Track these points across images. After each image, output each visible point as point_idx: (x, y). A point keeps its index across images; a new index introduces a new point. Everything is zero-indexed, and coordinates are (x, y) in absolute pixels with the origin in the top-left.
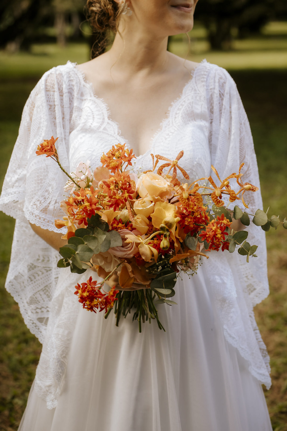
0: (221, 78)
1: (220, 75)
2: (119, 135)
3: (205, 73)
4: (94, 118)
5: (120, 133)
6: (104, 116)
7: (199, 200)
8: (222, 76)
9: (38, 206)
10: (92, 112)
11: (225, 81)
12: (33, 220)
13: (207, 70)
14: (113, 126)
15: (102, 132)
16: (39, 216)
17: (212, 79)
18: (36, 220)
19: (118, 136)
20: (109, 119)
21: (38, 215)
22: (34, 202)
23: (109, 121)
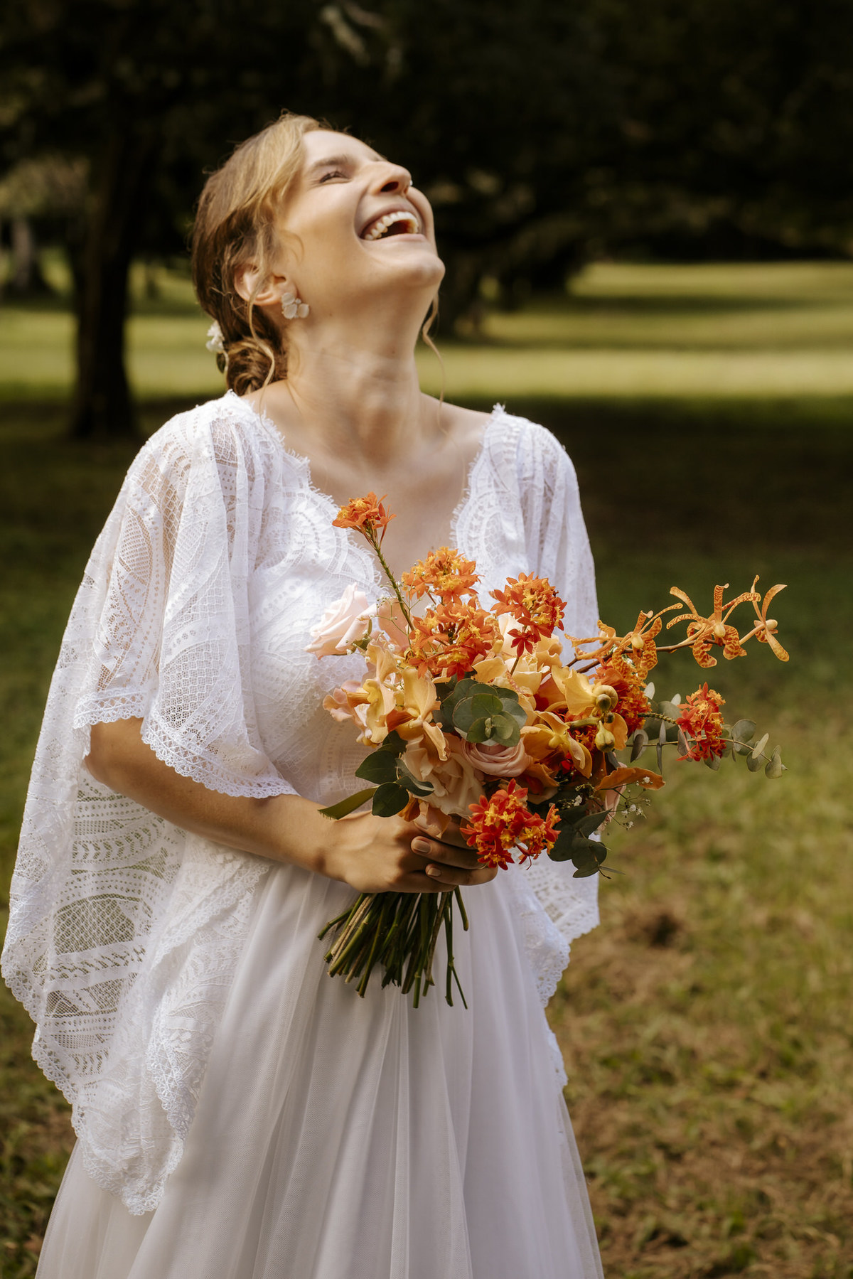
0: (546, 451)
1: (543, 445)
2: (378, 583)
3: (512, 441)
4: (319, 539)
5: (381, 577)
6: (339, 536)
7: (651, 659)
8: (547, 447)
9: (202, 736)
10: (312, 524)
11: (554, 457)
12: (163, 752)
13: (514, 434)
14: (363, 559)
15: (343, 577)
16: (203, 759)
17: (528, 455)
18: (193, 768)
19: (376, 584)
20: (351, 543)
21: (200, 758)
22: (192, 726)
23: (353, 548)
